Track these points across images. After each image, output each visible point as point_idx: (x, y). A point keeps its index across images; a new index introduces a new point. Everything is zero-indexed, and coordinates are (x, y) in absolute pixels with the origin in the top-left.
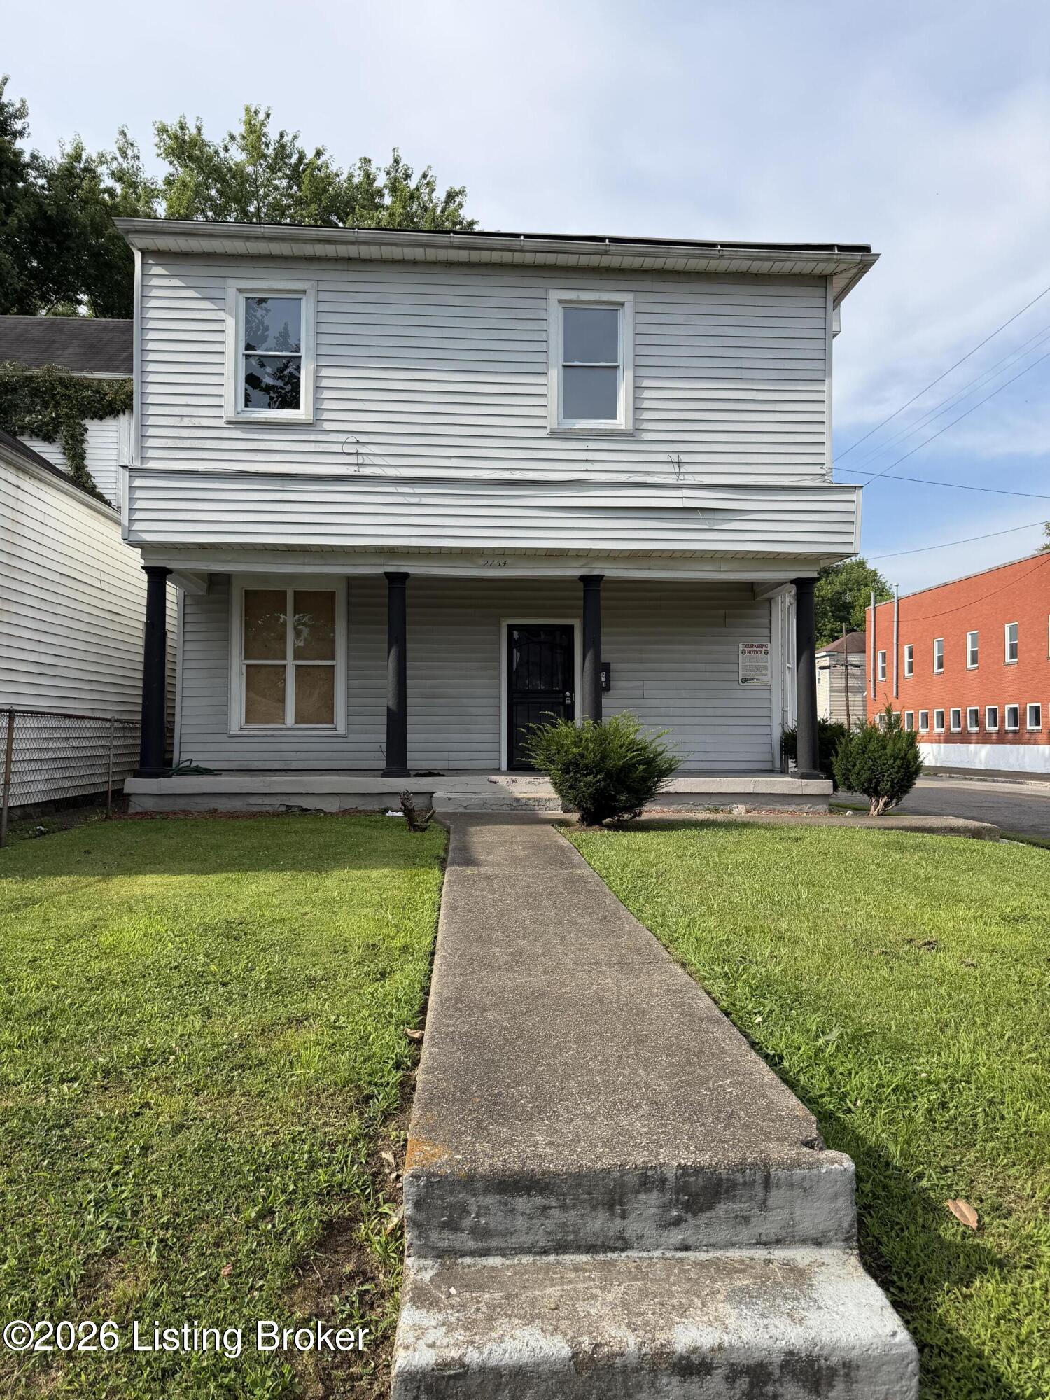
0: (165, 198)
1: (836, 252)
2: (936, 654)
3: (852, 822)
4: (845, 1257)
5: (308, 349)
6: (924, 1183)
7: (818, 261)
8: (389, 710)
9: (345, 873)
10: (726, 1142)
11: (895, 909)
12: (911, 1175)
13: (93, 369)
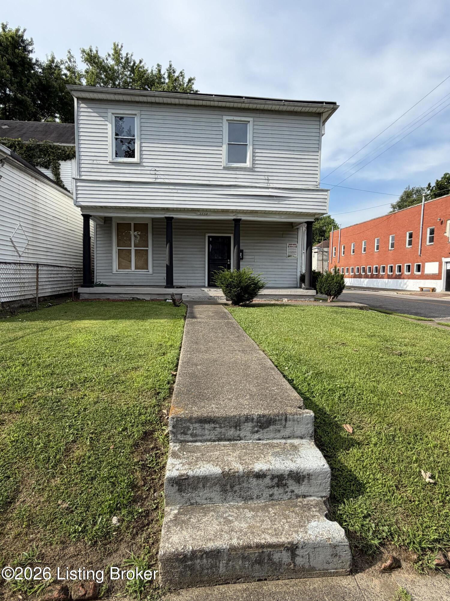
0: (85, 78)
1: (324, 104)
2: (352, 248)
3: (321, 304)
4: (310, 442)
5: (137, 136)
6: (336, 419)
7: (318, 107)
8: (167, 265)
9: (152, 321)
10: (274, 407)
11: (333, 332)
12: (332, 417)
13: (62, 142)
